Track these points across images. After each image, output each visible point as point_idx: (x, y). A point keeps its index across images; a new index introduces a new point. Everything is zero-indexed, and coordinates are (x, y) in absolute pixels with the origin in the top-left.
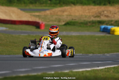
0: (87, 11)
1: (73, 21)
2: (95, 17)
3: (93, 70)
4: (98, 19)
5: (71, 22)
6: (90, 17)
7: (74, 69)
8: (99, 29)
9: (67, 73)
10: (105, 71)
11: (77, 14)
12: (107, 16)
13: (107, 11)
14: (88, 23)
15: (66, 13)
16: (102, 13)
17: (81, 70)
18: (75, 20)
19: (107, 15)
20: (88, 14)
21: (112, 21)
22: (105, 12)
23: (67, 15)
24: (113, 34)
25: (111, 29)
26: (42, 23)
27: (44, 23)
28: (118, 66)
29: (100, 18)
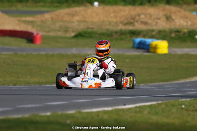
0: (112, 15)
1: (89, 30)
2: (125, 24)
3: (116, 110)
4: (131, 28)
5: (85, 33)
6: (117, 24)
7: (84, 109)
8: (131, 44)
9: (71, 114)
10: (136, 112)
11: (96, 19)
12: (145, 23)
13: (145, 15)
14: (114, 34)
15: (77, 18)
16: (137, 18)
17: (95, 110)
18: (92, 28)
19: (144, 20)
20: (114, 20)
21: (152, 31)
22: (142, 16)
23: (79, 21)
24: (155, 52)
25: (152, 45)
26: (38, 34)
27: (41, 34)
28: (158, 103)
29: (134, 25)
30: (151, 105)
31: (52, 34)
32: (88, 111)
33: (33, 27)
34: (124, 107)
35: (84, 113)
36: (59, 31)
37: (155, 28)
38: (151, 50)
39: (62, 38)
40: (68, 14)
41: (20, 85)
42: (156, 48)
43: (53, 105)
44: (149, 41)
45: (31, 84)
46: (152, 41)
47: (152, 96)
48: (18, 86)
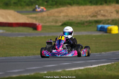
1: (70, 21)
2: (92, 17)
3: (86, 69)
4: (95, 19)
5: (68, 23)
6: (86, 17)
7: (67, 68)
9: (59, 72)
10: (98, 69)
11: (74, 14)
12: (104, 16)
13: (104, 10)
14: (85, 23)
15: (62, 14)
16: (99, 13)
17: (73, 69)
18: (72, 20)
19: (103, 14)
20: (85, 14)
21: (108, 20)
22: (102, 12)
23: (64, 16)
24: (110, 33)
25: (108, 28)
26: (39, 25)
27: (41, 24)
28: (112, 64)
29: (97, 17)
30: (108, 65)
31: (48, 24)
32: (69, 69)
33: (36, 20)
34: (91, 67)
35: (67, 71)
36: (52, 22)
37: (110, 18)
38: (108, 31)
39: (54, 26)
40: (57, 12)
41: (30, 56)
42: (111, 30)
43: (49, 67)
44: (106, 26)
45: (36, 54)
46: (109, 26)
47: (108, 59)
48: (28, 56)
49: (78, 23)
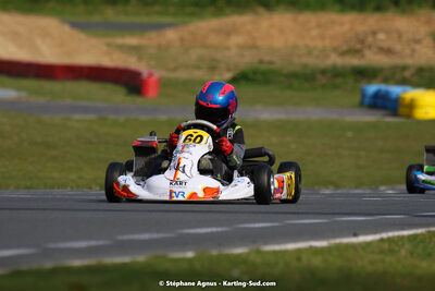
1: (264, 67)
2: (343, 54)
3: (338, 247)
4: (355, 61)
5: (255, 72)
6: (324, 52)
7: (266, 243)
8: (357, 99)
9: (239, 255)
10: (382, 252)
11: (278, 43)
12: (388, 51)
13: (388, 32)
14: (319, 76)
15: (235, 40)
16: (370, 39)
17: (291, 246)
18: (270, 63)
19: (386, 45)
20: (319, 44)
21: (404, 68)
22: (381, 36)
23: (241, 47)
24: (409, 116)
25: (403, 99)
26: (150, 75)
27: (157, 74)
28: (429, 232)
29: (363, 56)
30: (415, 236)
32: (277, 248)
33: (140, 59)
34: (354, 240)
35: (268, 252)
36: (198, 68)
37: (409, 61)
38: (402, 111)
40: (218, 31)
42: (411, 106)
44: (396, 90)
46: (405, 91)
47: (413, 214)
49: (294, 76)
